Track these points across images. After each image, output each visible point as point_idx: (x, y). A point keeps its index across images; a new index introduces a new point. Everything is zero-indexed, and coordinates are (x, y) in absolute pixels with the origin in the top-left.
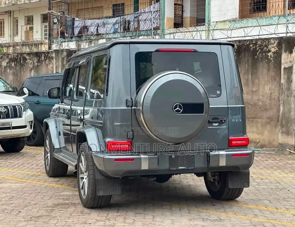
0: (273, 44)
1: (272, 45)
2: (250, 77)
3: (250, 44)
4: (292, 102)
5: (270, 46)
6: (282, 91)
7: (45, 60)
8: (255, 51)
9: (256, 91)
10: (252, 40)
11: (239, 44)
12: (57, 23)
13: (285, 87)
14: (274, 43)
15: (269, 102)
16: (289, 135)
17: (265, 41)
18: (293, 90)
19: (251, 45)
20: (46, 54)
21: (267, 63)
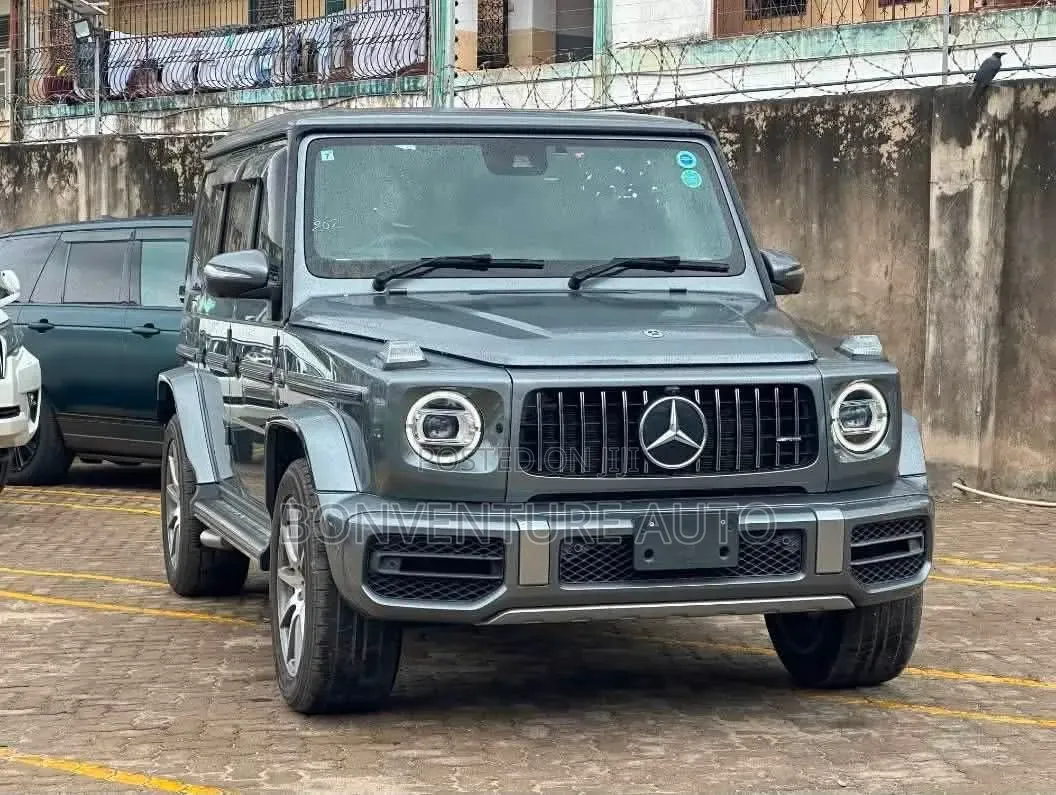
0: (897, 114)
1: (894, 119)
2: (814, 230)
3: (813, 113)
4: (970, 317)
5: (886, 123)
6: (935, 277)
7: (44, 175)
8: (832, 136)
9: (838, 279)
10: (821, 100)
11: (774, 114)
12: (90, 40)
13: (943, 264)
14: (901, 111)
15: (885, 318)
16: (958, 434)
17: (869, 102)
18: (974, 275)
19: (818, 119)
20: (48, 155)
21: (875, 181)
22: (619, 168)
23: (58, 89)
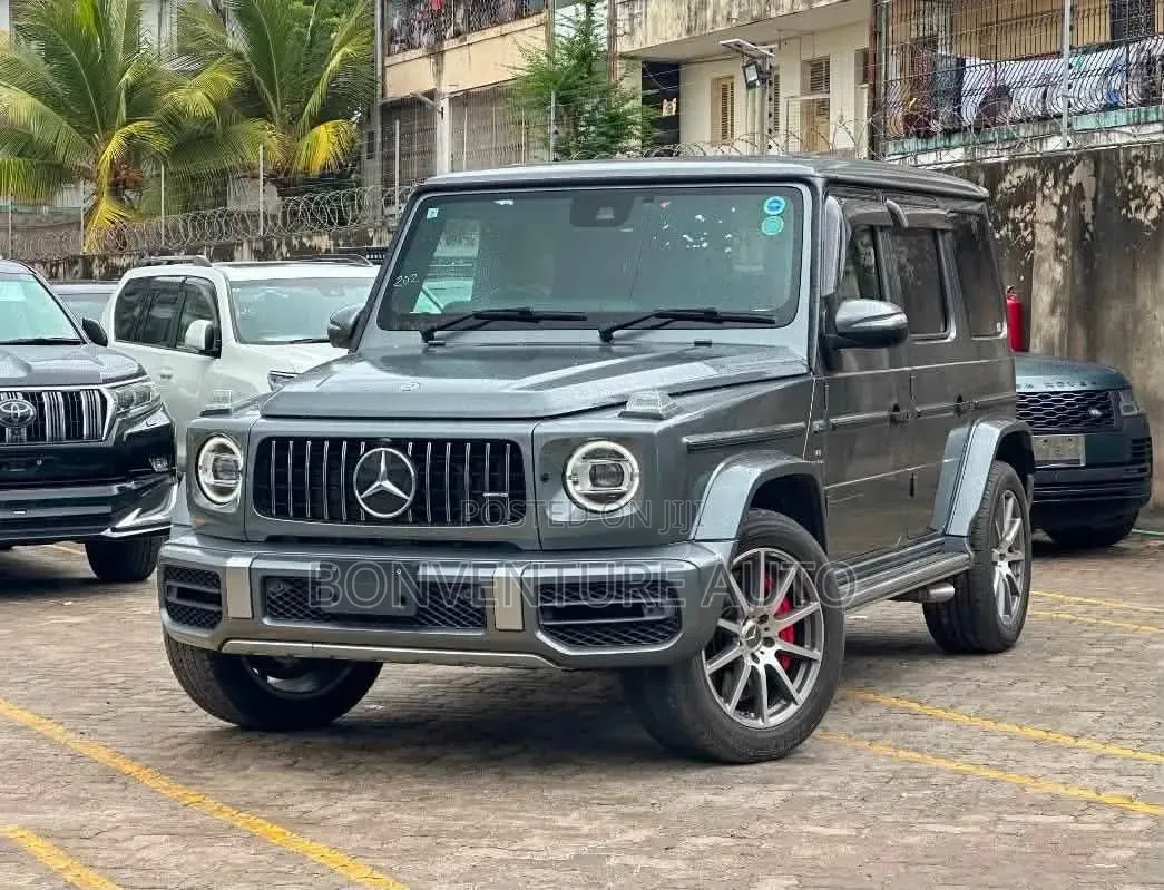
22: (699, 217)
23: (918, 127)
